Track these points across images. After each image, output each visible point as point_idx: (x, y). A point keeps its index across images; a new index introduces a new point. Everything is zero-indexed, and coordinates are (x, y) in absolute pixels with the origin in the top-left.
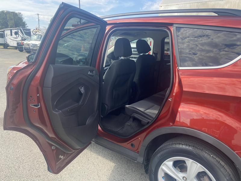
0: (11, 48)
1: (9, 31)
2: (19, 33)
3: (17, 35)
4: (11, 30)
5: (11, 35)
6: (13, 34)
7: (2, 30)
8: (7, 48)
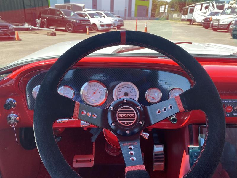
0: (196, 24)
1: (200, 6)
2: (210, 7)
3: (207, 10)
4: (202, 4)
5: (201, 10)
6: (203, 8)
7: (193, 5)
8: (193, 24)
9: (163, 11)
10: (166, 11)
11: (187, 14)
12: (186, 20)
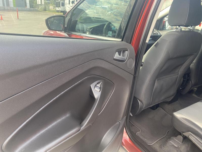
1: (68, 1)
5: (69, 4)
6: (71, 3)
9: (40, 3)
10: (43, 3)
11: (60, 7)
12: (60, 11)
